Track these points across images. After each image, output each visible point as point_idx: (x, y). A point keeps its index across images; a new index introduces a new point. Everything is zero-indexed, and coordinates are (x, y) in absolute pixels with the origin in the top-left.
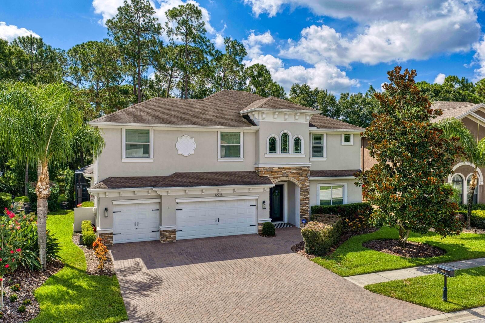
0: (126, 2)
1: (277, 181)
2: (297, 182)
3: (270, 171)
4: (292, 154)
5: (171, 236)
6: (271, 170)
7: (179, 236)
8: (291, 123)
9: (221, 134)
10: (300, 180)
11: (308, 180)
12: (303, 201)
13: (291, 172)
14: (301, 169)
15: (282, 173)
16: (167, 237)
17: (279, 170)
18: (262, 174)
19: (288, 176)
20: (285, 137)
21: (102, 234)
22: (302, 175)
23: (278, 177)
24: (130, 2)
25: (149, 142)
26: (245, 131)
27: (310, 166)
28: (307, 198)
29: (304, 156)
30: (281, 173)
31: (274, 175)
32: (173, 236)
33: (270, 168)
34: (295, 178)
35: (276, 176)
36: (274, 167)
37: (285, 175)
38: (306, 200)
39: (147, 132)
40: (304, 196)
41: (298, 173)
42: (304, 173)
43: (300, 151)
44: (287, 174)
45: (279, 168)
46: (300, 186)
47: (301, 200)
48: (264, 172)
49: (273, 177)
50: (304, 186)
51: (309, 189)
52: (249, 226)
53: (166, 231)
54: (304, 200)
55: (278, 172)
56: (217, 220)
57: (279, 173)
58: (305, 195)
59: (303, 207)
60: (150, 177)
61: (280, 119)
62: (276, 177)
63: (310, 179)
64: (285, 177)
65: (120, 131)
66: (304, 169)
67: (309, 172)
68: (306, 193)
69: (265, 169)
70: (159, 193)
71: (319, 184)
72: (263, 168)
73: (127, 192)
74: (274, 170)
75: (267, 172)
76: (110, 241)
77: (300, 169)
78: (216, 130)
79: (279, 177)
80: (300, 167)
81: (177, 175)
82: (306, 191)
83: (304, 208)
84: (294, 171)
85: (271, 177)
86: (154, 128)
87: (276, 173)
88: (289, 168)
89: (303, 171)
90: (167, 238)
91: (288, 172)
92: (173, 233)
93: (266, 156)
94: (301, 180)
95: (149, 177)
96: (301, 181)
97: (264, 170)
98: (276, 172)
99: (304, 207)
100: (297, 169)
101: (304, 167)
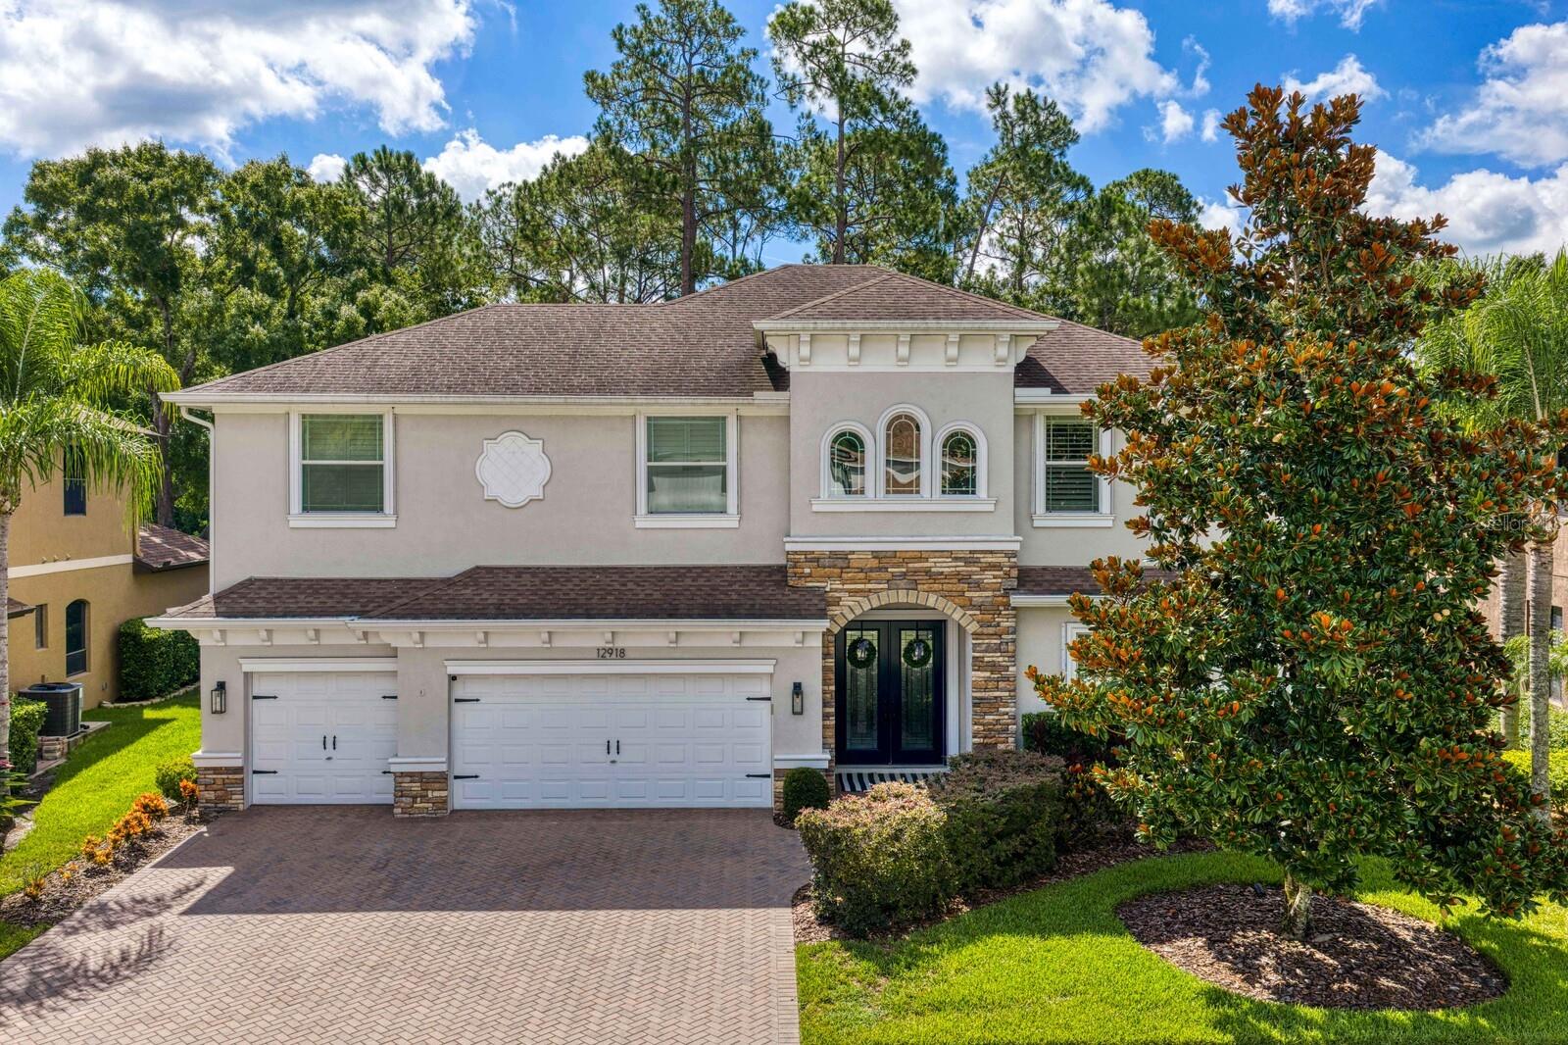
0: (644, 8)
1: (867, 607)
2: (955, 614)
3: (834, 567)
4: (931, 501)
5: (430, 794)
6: (840, 562)
7: (463, 796)
8: (933, 377)
9: (649, 425)
10: (970, 605)
11: (1007, 606)
12: (986, 689)
13: (928, 572)
14: (976, 562)
15: (889, 576)
16: (415, 798)
17: (875, 563)
18: (802, 576)
19: (914, 586)
20: (903, 433)
21: (207, 769)
22: (978, 586)
23: (870, 590)
24: (656, 10)
25: (381, 459)
26: (745, 411)
27: (1016, 547)
28: (1007, 679)
29: (991, 508)
30: (883, 575)
31: (853, 581)
32: (436, 794)
33: (833, 554)
34: (947, 595)
35: (861, 586)
36: (853, 552)
37: (902, 584)
38: (997, 689)
39: (374, 424)
40: (992, 672)
41: (962, 578)
42: (988, 577)
43: (974, 486)
44: (912, 580)
45: (876, 555)
46: (973, 627)
47: (976, 688)
48: (807, 571)
49: (849, 591)
50: (991, 630)
51: (1014, 641)
52: (744, 776)
53: (411, 775)
54: (991, 685)
55: (872, 570)
56: (613, 747)
57: (873, 575)
58: (993, 667)
59: (985, 714)
60: (386, 580)
61: (881, 361)
62: (861, 591)
63: (1017, 600)
64: (902, 593)
65: (282, 421)
66: (990, 559)
67: (1014, 573)
68: (997, 657)
69: (814, 559)
70: (386, 639)
71: (1070, 626)
72: (805, 553)
73: (292, 631)
74: (853, 564)
75: (821, 571)
76: (232, 793)
77: (970, 558)
78: (629, 411)
79: (876, 591)
80: (971, 552)
81: (476, 576)
82: (998, 649)
83: (989, 718)
84: (946, 567)
85: (841, 590)
86: (399, 410)
87: (862, 575)
88: (921, 556)
89: (983, 570)
90: (414, 802)
91: (916, 572)
92: (437, 786)
93: (815, 508)
94: (972, 606)
95: (379, 581)
96: (979, 607)
97: (807, 560)
98: (862, 570)
99: (991, 713)
100: (956, 559)
101: (991, 552)
